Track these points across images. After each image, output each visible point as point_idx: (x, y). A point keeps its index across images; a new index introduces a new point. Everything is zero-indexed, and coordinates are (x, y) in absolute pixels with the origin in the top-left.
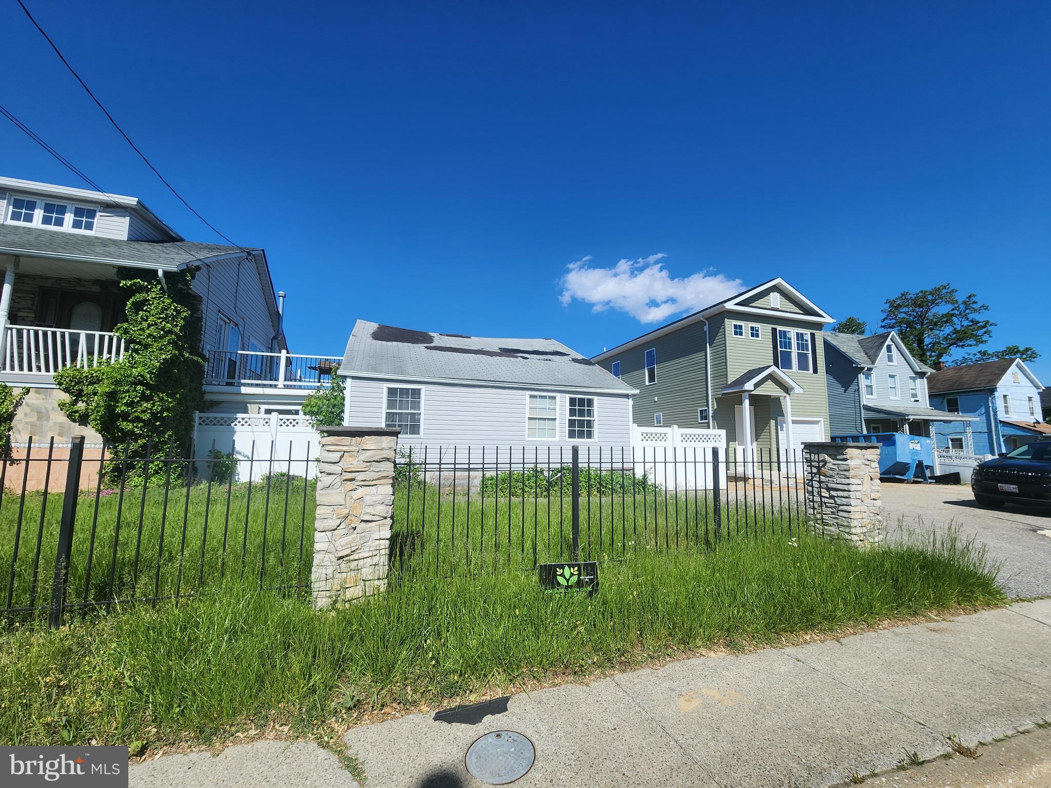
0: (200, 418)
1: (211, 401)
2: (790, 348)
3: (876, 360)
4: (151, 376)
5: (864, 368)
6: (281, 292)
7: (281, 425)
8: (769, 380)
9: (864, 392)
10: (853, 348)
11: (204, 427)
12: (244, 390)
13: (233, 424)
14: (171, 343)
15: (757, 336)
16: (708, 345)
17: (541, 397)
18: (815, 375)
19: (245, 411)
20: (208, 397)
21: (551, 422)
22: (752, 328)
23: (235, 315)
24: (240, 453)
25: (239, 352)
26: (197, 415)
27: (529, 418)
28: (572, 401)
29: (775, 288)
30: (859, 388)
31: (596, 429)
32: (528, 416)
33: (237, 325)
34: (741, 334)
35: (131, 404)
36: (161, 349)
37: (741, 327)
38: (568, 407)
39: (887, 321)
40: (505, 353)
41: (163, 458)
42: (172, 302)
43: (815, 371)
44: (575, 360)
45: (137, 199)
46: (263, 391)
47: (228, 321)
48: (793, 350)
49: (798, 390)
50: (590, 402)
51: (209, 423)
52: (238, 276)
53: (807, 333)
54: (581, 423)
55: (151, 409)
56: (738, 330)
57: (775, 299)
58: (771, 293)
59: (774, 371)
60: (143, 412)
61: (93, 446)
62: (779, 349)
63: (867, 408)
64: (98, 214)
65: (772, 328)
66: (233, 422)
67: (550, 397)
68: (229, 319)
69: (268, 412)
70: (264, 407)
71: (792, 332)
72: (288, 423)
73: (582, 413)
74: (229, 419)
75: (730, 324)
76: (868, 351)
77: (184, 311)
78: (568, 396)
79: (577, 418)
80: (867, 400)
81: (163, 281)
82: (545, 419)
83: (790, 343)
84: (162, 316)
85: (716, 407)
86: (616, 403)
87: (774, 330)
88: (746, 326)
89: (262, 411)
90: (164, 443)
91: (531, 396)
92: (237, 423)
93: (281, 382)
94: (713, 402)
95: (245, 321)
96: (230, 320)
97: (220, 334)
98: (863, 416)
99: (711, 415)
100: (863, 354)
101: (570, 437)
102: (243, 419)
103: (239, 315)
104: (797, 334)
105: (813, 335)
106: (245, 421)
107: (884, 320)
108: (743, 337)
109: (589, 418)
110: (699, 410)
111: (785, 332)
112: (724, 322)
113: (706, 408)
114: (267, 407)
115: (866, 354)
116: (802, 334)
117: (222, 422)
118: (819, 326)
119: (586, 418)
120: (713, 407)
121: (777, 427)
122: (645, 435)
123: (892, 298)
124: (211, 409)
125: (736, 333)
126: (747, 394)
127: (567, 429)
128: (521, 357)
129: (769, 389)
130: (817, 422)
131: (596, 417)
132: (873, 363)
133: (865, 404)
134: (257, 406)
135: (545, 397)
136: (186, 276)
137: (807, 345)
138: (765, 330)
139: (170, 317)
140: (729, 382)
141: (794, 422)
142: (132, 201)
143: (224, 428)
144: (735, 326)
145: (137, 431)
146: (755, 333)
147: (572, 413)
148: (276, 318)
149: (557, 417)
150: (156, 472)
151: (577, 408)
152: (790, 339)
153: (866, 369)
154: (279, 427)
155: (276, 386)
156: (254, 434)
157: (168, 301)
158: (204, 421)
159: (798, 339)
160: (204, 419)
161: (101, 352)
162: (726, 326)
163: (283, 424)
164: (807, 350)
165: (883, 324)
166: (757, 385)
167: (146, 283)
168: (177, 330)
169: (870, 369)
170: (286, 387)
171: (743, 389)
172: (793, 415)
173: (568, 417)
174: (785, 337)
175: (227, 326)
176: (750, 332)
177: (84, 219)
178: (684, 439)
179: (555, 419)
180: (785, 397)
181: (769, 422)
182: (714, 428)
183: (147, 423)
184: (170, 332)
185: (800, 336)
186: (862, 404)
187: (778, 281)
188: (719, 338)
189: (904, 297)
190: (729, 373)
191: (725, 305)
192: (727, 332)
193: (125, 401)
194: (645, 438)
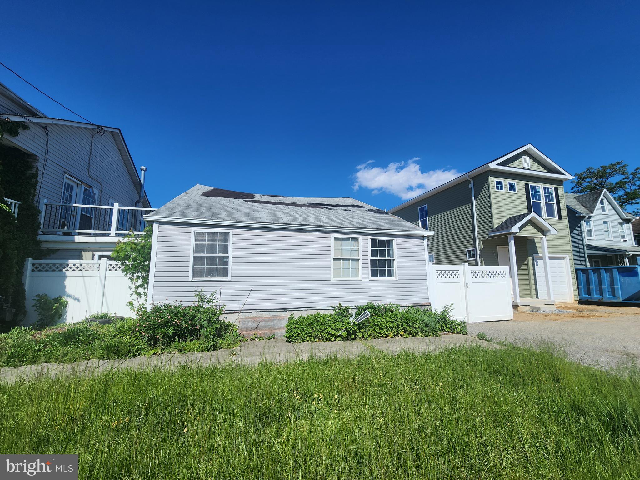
0: (33, 265)
1: (48, 249)
2: (540, 199)
3: (594, 211)
5: (585, 217)
6: (143, 167)
7: (110, 270)
8: (529, 225)
9: (586, 235)
10: (573, 203)
11: (37, 273)
12: (77, 239)
13: (64, 270)
15: (514, 190)
16: (473, 198)
17: (345, 239)
18: (560, 221)
19: (80, 258)
20: (44, 246)
21: (355, 262)
22: (510, 184)
23: (90, 179)
24: (70, 296)
25: (74, 205)
26: (30, 261)
27: (334, 259)
28: (374, 243)
29: (525, 153)
30: (582, 232)
31: (396, 268)
32: (332, 257)
33: (91, 187)
34: (502, 189)
37: (501, 183)
38: (370, 249)
39: (575, 189)
40: (312, 206)
43: (560, 217)
44: (370, 211)
46: (96, 239)
47: (80, 183)
48: (542, 201)
49: (553, 232)
50: (390, 243)
51: (42, 269)
52: (91, 147)
53: (552, 187)
54: (382, 263)
56: (499, 186)
57: (526, 161)
58: (523, 157)
59: (534, 217)
62: (531, 200)
63: (589, 247)
65: (525, 184)
66: (64, 268)
67: (354, 239)
68: (80, 181)
69: (100, 257)
70: (97, 254)
71: (540, 187)
72: (117, 268)
73: (382, 254)
74: (61, 265)
75: (493, 181)
76: (584, 204)
78: (369, 238)
79: (379, 258)
80: (588, 240)
82: (349, 260)
83: (539, 196)
85: (482, 248)
86: (413, 243)
87: (527, 185)
88: (506, 182)
89: (96, 257)
91: (336, 239)
92: (69, 269)
93: (113, 231)
94: (480, 243)
95: (103, 184)
96: (82, 182)
97: (71, 192)
98: (586, 253)
99: (478, 254)
100: (581, 206)
101: (372, 276)
102: (74, 265)
103: (92, 178)
104: (544, 188)
105: (556, 189)
106: (76, 266)
107: (573, 188)
108: (504, 191)
109: (389, 258)
110: (467, 250)
111: (535, 187)
112: (487, 179)
113: (474, 249)
114: (100, 253)
115: (584, 206)
116: (548, 189)
117: (54, 268)
118: (560, 182)
119: (386, 258)
120: (480, 248)
121: (533, 262)
122: (439, 272)
123: (579, 172)
125: (498, 188)
126: (512, 236)
127: (370, 268)
128: (326, 208)
129: (530, 232)
130: (563, 258)
131: (395, 257)
132: (592, 212)
133: (587, 243)
134: (90, 253)
135: (348, 239)
137: (552, 197)
138: (520, 185)
140: (495, 227)
141: (550, 258)
143: (57, 273)
144: (497, 182)
146: (512, 188)
147: (374, 253)
148: (138, 186)
149: (360, 257)
151: (378, 249)
152: (539, 192)
153: (587, 217)
154: (108, 272)
155: (108, 235)
156: (84, 279)
158: (37, 268)
159: (545, 193)
160: (36, 265)
162: (490, 182)
163: (112, 269)
164: (553, 201)
165: (573, 191)
166: (521, 228)
169: (589, 217)
170: (118, 235)
171: (510, 232)
172: (549, 253)
173: (370, 257)
174: (535, 191)
175: (79, 187)
176: (508, 187)
178: (474, 275)
179: (358, 260)
180: (542, 238)
181: (526, 259)
182: (482, 265)
185: (546, 190)
186: (585, 244)
187: (529, 147)
188: (483, 193)
189: (589, 171)
190: (494, 219)
191: (489, 165)
192: (491, 187)
194: (439, 275)
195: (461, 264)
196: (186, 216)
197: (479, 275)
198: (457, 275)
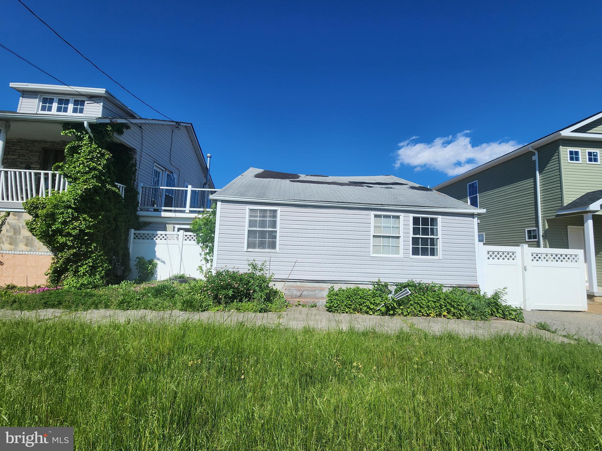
0: (135, 234)
1: (144, 222)
4: (74, 201)
6: (209, 154)
7: (186, 240)
11: (137, 240)
12: (164, 214)
13: (155, 239)
14: (95, 177)
15: (596, 160)
16: (537, 173)
17: (385, 216)
19: (165, 230)
20: (142, 220)
21: (395, 240)
22: (590, 153)
23: (171, 166)
24: (159, 259)
25: (161, 188)
26: (132, 231)
27: (374, 236)
28: (416, 221)
31: (440, 246)
32: (372, 233)
33: (172, 172)
34: (577, 159)
35: (65, 223)
36: (86, 181)
37: (577, 153)
38: (411, 226)
40: (353, 184)
41: (91, 264)
42: (98, 147)
44: (413, 188)
45: (105, 89)
46: (175, 215)
47: (165, 170)
50: (434, 221)
51: (140, 238)
52: (172, 140)
54: (425, 241)
55: (79, 227)
56: (574, 156)
60: (74, 229)
61: (46, 253)
64: (86, 102)
66: (155, 237)
67: (394, 217)
68: (164, 168)
69: (179, 229)
70: (177, 226)
72: (190, 238)
73: (425, 232)
74: (153, 235)
75: (565, 151)
77: (107, 154)
78: (411, 216)
79: (421, 236)
81: (89, 131)
82: (389, 237)
84: (89, 157)
85: (547, 227)
86: (461, 221)
88: (583, 151)
89: (176, 229)
90: (92, 252)
91: (376, 216)
92: (158, 238)
93: (188, 208)
94: (544, 222)
95: (180, 170)
96: (166, 169)
97: (159, 177)
99: (541, 234)
101: (414, 254)
102: (161, 235)
103: (173, 166)
106: (162, 236)
108: (580, 162)
109: (432, 237)
110: (526, 230)
112: (558, 149)
113: (536, 229)
114: (179, 226)
117: (148, 237)
119: (430, 237)
120: (544, 227)
122: (491, 253)
124: (144, 228)
125: (572, 159)
126: (590, 214)
127: (411, 246)
128: (366, 186)
131: (440, 235)
134: (172, 226)
135: (388, 217)
136: (108, 127)
139: (95, 158)
140: (565, 205)
142: (101, 91)
143: (150, 241)
144: (571, 152)
145: (69, 243)
146: (593, 158)
147: (416, 231)
148: (205, 171)
149: (401, 235)
150: (84, 274)
151: (421, 226)
154: (184, 241)
155: (183, 212)
156: (168, 246)
157: (94, 146)
158: (137, 236)
160: (137, 234)
161: (53, 187)
162: (561, 153)
163: (187, 239)
167: (79, 133)
168: (100, 168)
170: (191, 212)
171: (586, 210)
173: (411, 235)
175: (164, 172)
176: (587, 157)
177: (79, 107)
178: (535, 258)
179: (398, 237)
182: (545, 247)
183: (76, 237)
184: (94, 169)
190: (565, 195)
191: (561, 132)
192: (562, 158)
193: (60, 221)
194: (491, 256)
195: (518, 246)
196: (242, 195)
197: (542, 258)
198: (513, 257)
